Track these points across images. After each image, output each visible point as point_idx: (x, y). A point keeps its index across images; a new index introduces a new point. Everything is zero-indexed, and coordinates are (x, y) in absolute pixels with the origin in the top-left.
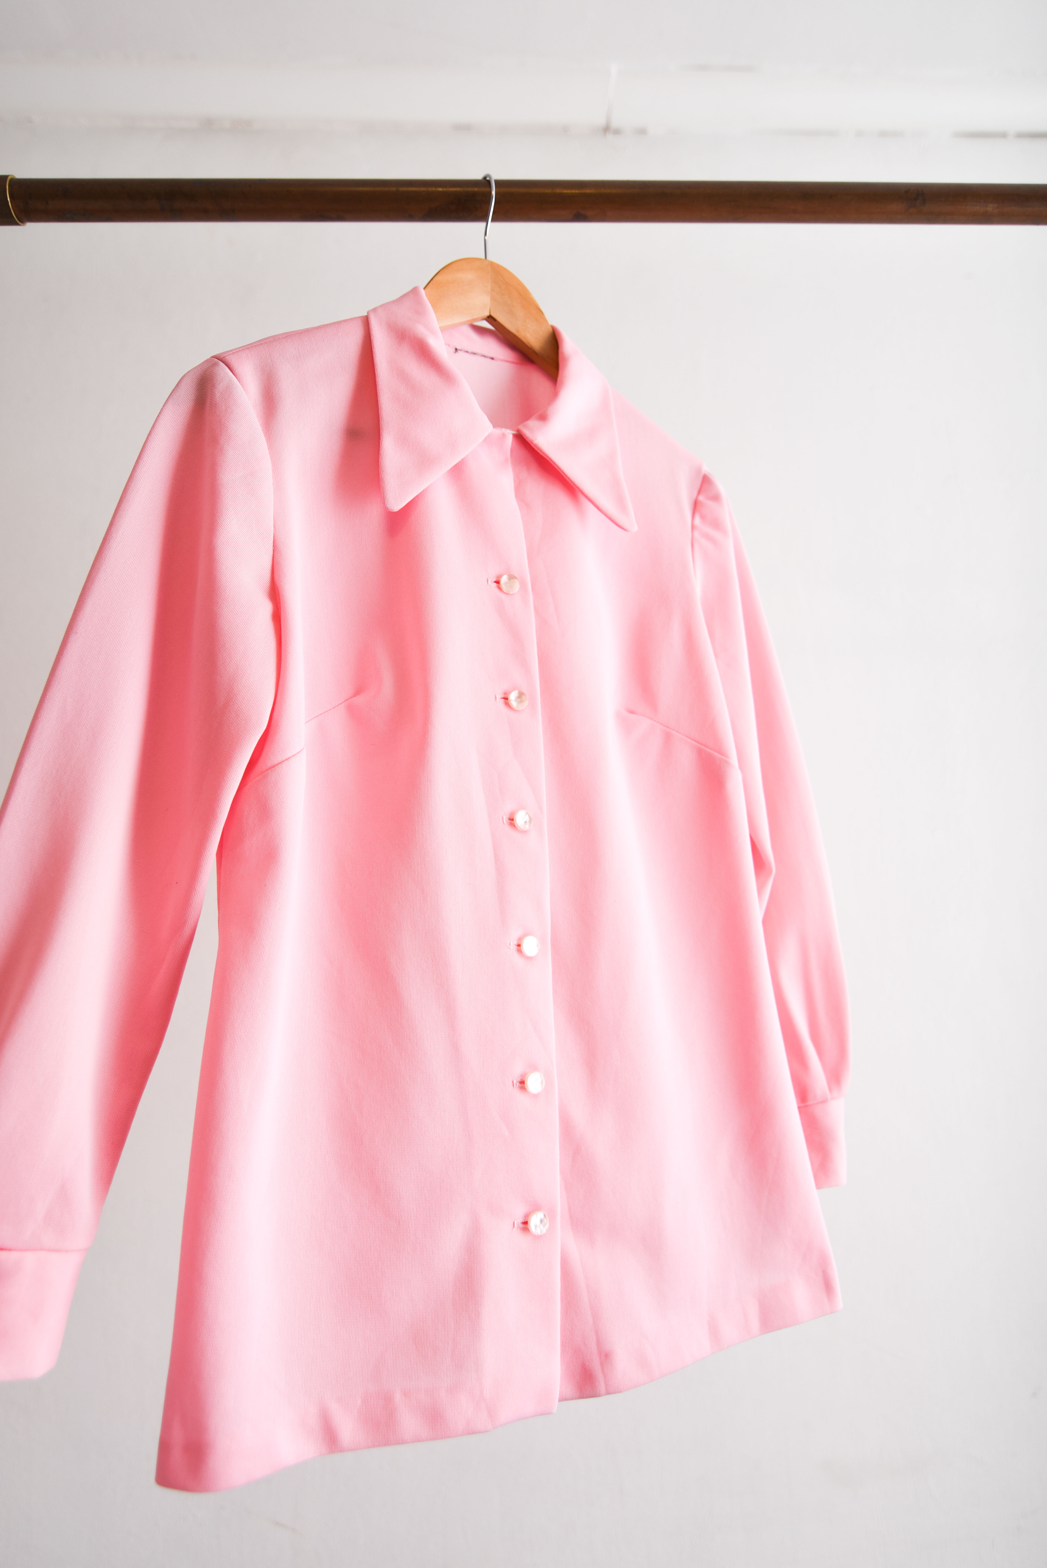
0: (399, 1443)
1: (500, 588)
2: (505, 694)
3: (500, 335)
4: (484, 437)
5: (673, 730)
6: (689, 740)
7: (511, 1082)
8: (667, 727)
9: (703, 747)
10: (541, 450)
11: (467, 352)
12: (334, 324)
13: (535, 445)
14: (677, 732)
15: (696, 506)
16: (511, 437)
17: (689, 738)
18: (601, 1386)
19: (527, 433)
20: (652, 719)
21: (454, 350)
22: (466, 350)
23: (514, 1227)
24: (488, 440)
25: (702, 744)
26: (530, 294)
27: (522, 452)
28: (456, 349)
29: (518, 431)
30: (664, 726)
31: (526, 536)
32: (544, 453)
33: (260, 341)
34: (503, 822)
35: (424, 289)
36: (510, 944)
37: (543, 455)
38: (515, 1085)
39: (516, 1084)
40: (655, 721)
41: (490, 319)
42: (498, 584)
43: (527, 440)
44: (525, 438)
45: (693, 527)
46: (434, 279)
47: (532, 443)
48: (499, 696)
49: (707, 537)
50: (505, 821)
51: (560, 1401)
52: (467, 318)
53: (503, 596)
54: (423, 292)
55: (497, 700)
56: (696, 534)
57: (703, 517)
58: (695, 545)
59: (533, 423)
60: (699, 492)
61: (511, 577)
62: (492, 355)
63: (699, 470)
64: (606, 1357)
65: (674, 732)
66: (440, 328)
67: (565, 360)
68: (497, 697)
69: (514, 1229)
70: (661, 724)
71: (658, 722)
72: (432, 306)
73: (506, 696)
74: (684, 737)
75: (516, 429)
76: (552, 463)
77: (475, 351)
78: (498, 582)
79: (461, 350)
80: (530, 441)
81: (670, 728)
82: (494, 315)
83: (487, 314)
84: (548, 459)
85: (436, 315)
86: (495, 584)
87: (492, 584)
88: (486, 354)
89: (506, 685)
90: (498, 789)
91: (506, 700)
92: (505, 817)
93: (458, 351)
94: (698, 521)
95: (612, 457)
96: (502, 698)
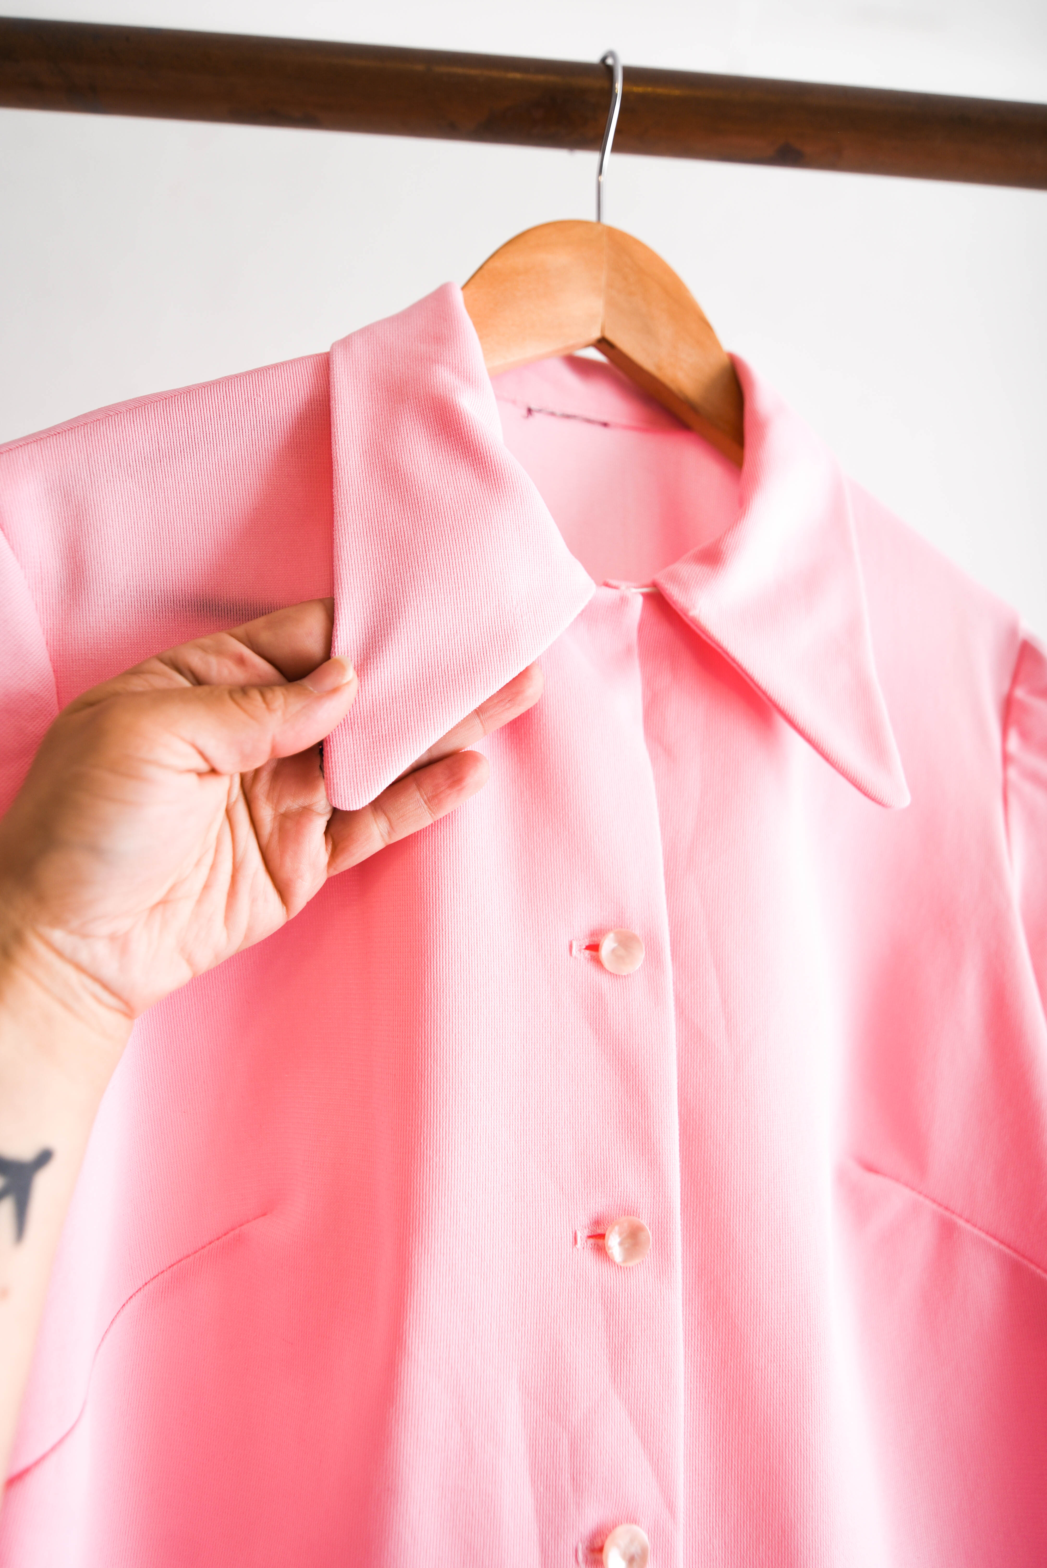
1: (597, 961)
2: (597, 1223)
3: (620, 374)
4: (579, 611)
5: (960, 1216)
6: (995, 1243)
8: (947, 1208)
9: (1026, 1262)
10: (704, 631)
11: (553, 414)
12: (250, 373)
13: (694, 620)
14: (968, 1221)
15: (1009, 710)
16: (640, 599)
17: (995, 1237)
19: (675, 593)
20: (913, 1189)
21: (525, 412)
22: (550, 410)
24: (589, 615)
25: (1023, 1256)
26: (684, 288)
27: (662, 631)
28: (530, 411)
29: (654, 585)
30: (940, 1205)
31: (663, 826)
32: (710, 638)
33: (85, 416)
34: (577, 1559)
35: (463, 288)
37: (709, 641)
40: (920, 1193)
41: (603, 344)
42: (594, 953)
43: (674, 606)
44: (671, 603)
45: (1006, 758)
46: (485, 267)
47: (686, 615)
48: (582, 1235)
52: (557, 345)
53: (604, 981)
54: (458, 297)
55: (579, 1245)
56: (1013, 773)
57: (1025, 736)
58: (1010, 796)
59: (686, 569)
60: (1015, 679)
61: (626, 942)
62: (605, 418)
63: (1013, 631)
65: (961, 1222)
66: (490, 371)
67: (761, 426)
68: (579, 1235)
70: (934, 1201)
71: (926, 1196)
72: (476, 324)
73: (598, 1232)
74: (983, 1235)
75: (648, 581)
76: (729, 660)
77: (570, 411)
78: (594, 948)
79: (540, 411)
80: (682, 610)
81: (953, 1212)
82: (610, 336)
83: (596, 335)
84: (719, 650)
85: (482, 344)
86: (587, 952)
87: (580, 950)
88: (593, 416)
89: (598, 1205)
90: (568, 1476)
91: (598, 1238)
92: (580, 1546)
93: (533, 413)
94: (1014, 743)
95: (853, 629)
96: (590, 1237)
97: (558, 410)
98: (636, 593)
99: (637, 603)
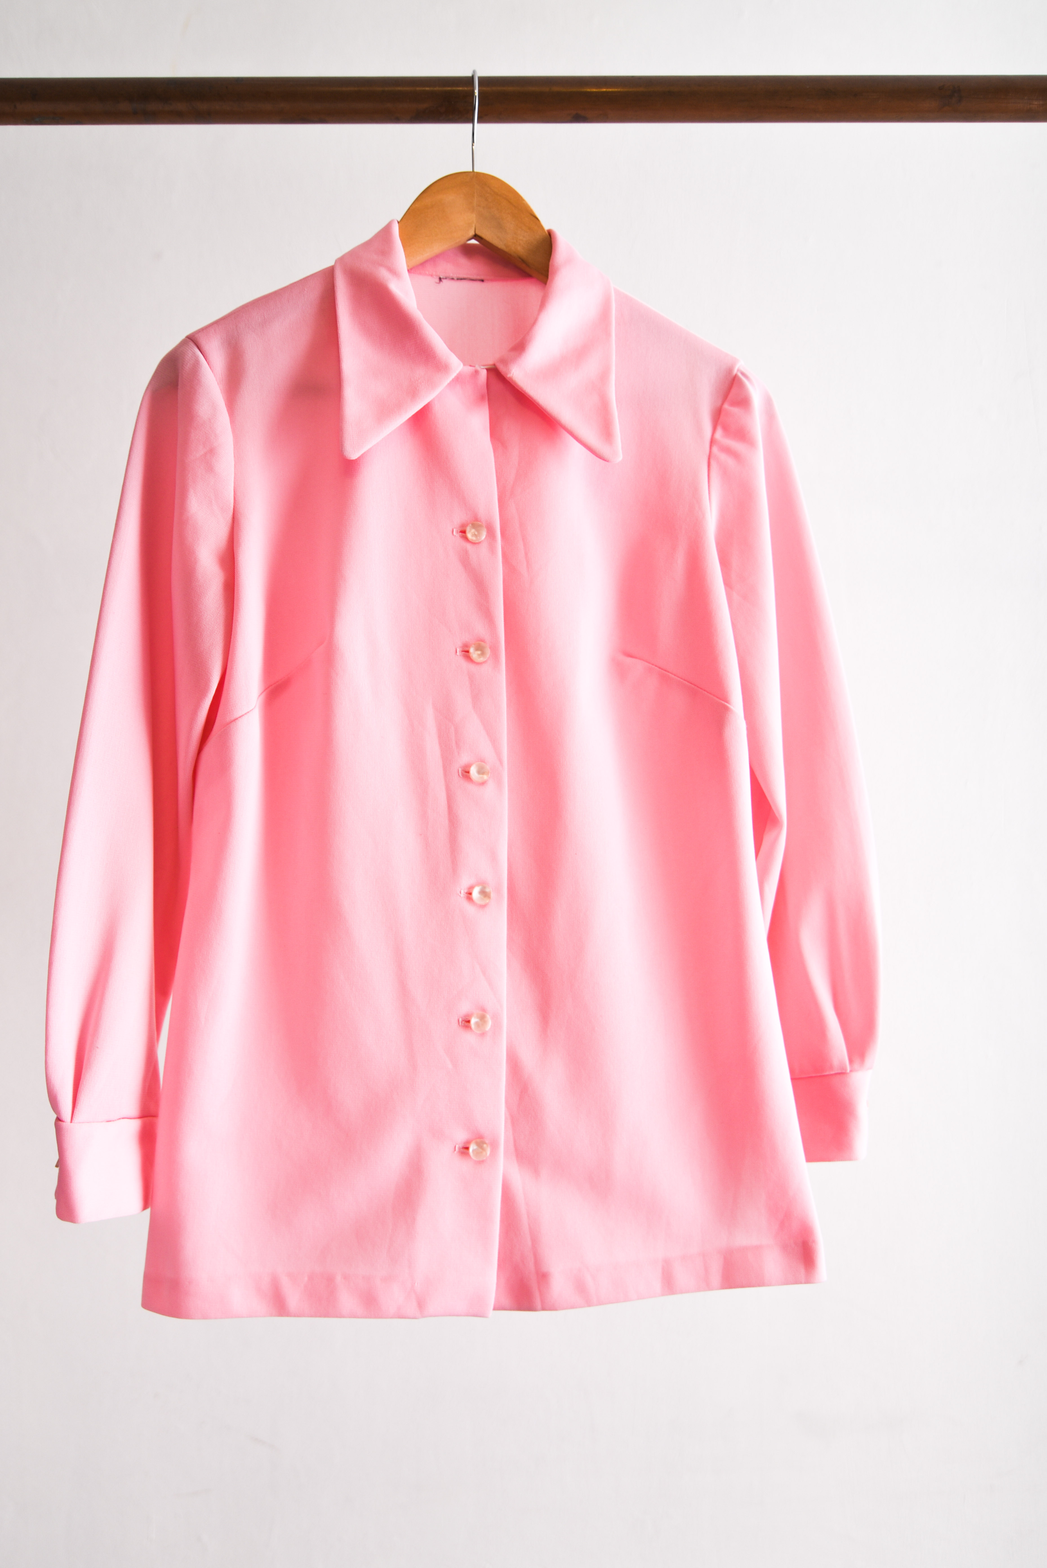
0: (337, 1317)
1: (466, 539)
2: (465, 646)
7: (457, 1020)
10: (516, 384)
11: (453, 279)
13: (511, 378)
15: (718, 417)
18: (538, 1303)
19: (505, 368)
20: (648, 662)
21: (437, 280)
22: (452, 277)
23: (455, 1150)
25: (700, 688)
26: (524, 200)
27: (493, 388)
28: (440, 279)
29: (494, 364)
31: (498, 482)
32: (519, 386)
34: (459, 775)
35: (398, 225)
36: (461, 893)
37: (519, 388)
38: (460, 1024)
39: (462, 1022)
41: (476, 237)
42: (464, 534)
43: (503, 374)
44: (501, 373)
45: (712, 442)
47: (507, 377)
48: (459, 650)
49: (728, 451)
50: (460, 776)
51: (494, 1309)
52: (450, 243)
53: (469, 546)
54: (395, 230)
55: (458, 654)
56: (715, 449)
57: (726, 429)
58: (713, 463)
60: (724, 399)
61: (479, 527)
62: (482, 277)
64: (543, 1277)
68: (457, 650)
69: (455, 1152)
70: (659, 668)
71: (654, 665)
73: (466, 649)
75: (491, 362)
76: (528, 396)
77: (462, 276)
78: (463, 532)
79: (446, 278)
82: (478, 233)
83: (472, 233)
84: (523, 392)
86: (460, 533)
87: (457, 533)
88: (475, 277)
89: (466, 638)
90: (454, 742)
91: (466, 652)
92: (460, 769)
93: (443, 280)
94: (719, 434)
95: (604, 376)
96: (463, 651)
97: (455, 276)
98: (483, 369)
99: (484, 373)
